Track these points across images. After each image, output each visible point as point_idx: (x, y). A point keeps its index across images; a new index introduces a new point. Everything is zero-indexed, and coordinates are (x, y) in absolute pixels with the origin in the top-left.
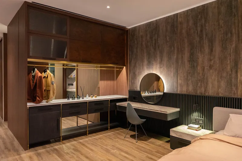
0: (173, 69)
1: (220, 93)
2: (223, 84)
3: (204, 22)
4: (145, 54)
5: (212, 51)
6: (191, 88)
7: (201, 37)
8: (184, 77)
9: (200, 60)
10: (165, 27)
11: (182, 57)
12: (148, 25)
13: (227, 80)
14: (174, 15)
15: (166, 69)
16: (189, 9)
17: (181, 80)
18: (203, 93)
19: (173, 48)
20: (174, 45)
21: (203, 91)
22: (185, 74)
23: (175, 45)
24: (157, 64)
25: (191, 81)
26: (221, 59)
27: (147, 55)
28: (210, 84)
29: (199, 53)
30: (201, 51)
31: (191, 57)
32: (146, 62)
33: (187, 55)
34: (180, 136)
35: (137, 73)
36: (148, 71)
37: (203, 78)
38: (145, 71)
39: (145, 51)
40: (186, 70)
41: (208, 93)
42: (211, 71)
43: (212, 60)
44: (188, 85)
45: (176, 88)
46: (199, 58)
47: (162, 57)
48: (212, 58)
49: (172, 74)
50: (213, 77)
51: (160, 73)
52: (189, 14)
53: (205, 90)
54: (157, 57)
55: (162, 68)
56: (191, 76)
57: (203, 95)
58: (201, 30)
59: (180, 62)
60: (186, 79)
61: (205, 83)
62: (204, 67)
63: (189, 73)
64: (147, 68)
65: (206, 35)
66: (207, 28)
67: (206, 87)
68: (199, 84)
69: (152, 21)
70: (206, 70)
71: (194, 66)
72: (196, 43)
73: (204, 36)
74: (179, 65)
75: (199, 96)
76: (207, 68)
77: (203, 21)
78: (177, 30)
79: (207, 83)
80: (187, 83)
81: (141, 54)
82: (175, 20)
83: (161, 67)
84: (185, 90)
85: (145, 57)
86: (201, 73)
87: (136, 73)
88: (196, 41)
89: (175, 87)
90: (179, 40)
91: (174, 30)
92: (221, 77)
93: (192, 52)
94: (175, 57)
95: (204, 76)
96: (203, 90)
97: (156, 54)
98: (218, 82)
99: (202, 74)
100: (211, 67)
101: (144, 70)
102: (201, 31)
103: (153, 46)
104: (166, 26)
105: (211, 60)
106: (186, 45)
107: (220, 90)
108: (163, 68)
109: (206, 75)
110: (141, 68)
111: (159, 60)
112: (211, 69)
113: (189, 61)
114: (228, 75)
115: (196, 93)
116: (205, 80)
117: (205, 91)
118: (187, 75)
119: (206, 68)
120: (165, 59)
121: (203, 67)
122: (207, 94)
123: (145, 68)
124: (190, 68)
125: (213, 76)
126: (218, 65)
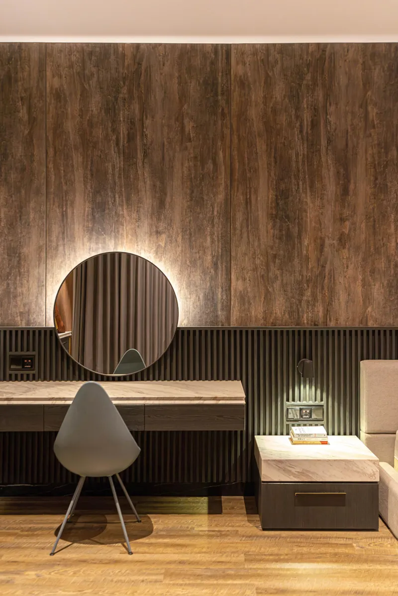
0: (213, 242)
1: (369, 316)
2: (378, 291)
3: (321, 98)
4: (79, 175)
5: (345, 191)
6: (279, 308)
7: (313, 145)
8: (255, 269)
9: (311, 215)
10: (176, 81)
11: (248, 202)
12: (91, 53)
13: (389, 281)
14: (215, 47)
15: (180, 239)
16: (274, 45)
17: (244, 279)
18: (321, 321)
19: (210, 165)
20: (216, 153)
21: (321, 314)
22: (258, 262)
23: (221, 154)
24: (139, 219)
25: (279, 282)
26: (372, 219)
27: (85, 177)
28: (341, 292)
29: (306, 194)
30: (312, 186)
31: (281, 203)
32: (80, 206)
33: (264, 195)
34: (302, 473)
35: (29, 250)
36: (93, 245)
37: (320, 274)
38: (79, 244)
39: (77, 159)
40: (263, 247)
41: (337, 320)
42: (345, 253)
43: (347, 219)
44: (268, 298)
45: (222, 309)
46: (306, 211)
47: (163, 192)
48: (347, 212)
49: (209, 258)
50: (350, 272)
51: (157, 252)
52: (271, 58)
53: (327, 312)
54: (138, 192)
55: (164, 236)
56: (281, 269)
57: (321, 326)
58: (312, 121)
59: (240, 217)
60: (263, 276)
61: (326, 288)
62: (323, 240)
63: (275, 256)
64: (90, 231)
65: (329, 141)
66: (332, 119)
67: (330, 304)
68: (308, 293)
69: (116, 45)
70: (327, 249)
71: (289, 236)
72: (297, 162)
73: (324, 142)
74: (235, 229)
75: (310, 332)
76: (331, 242)
77: (320, 94)
78: (228, 102)
79: (332, 291)
80: (267, 292)
81: (57, 168)
82: (220, 65)
83: (158, 233)
84: (260, 316)
85: (79, 186)
86: (313, 256)
87: (25, 250)
88: (297, 155)
89: (219, 306)
90: (235, 140)
91: (217, 101)
92: (373, 272)
93: (283, 186)
94: (221, 197)
95: (323, 267)
96: (320, 309)
97: (136, 178)
98: (363, 286)
99: (319, 260)
100: (343, 240)
101: (72, 239)
102: (314, 125)
103: (117, 144)
104: (180, 77)
105: (342, 220)
106: (262, 162)
107: (369, 309)
108: (170, 236)
109: (328, 263)
110: (56, 229)
111: (148, 202)
112: (344, 248)
113: (273, 217)
114: (392, 266)
115: (298, 324)
116: (326, 281)
117: (325, 316)
118: (267, 265)
119: (327, 242)
120: (178, 201)
121: (321, 238)
122: (332, 324)
123: (78, 228)
124: (277, 241)
125: (351, 267)
126: (363, 236)
